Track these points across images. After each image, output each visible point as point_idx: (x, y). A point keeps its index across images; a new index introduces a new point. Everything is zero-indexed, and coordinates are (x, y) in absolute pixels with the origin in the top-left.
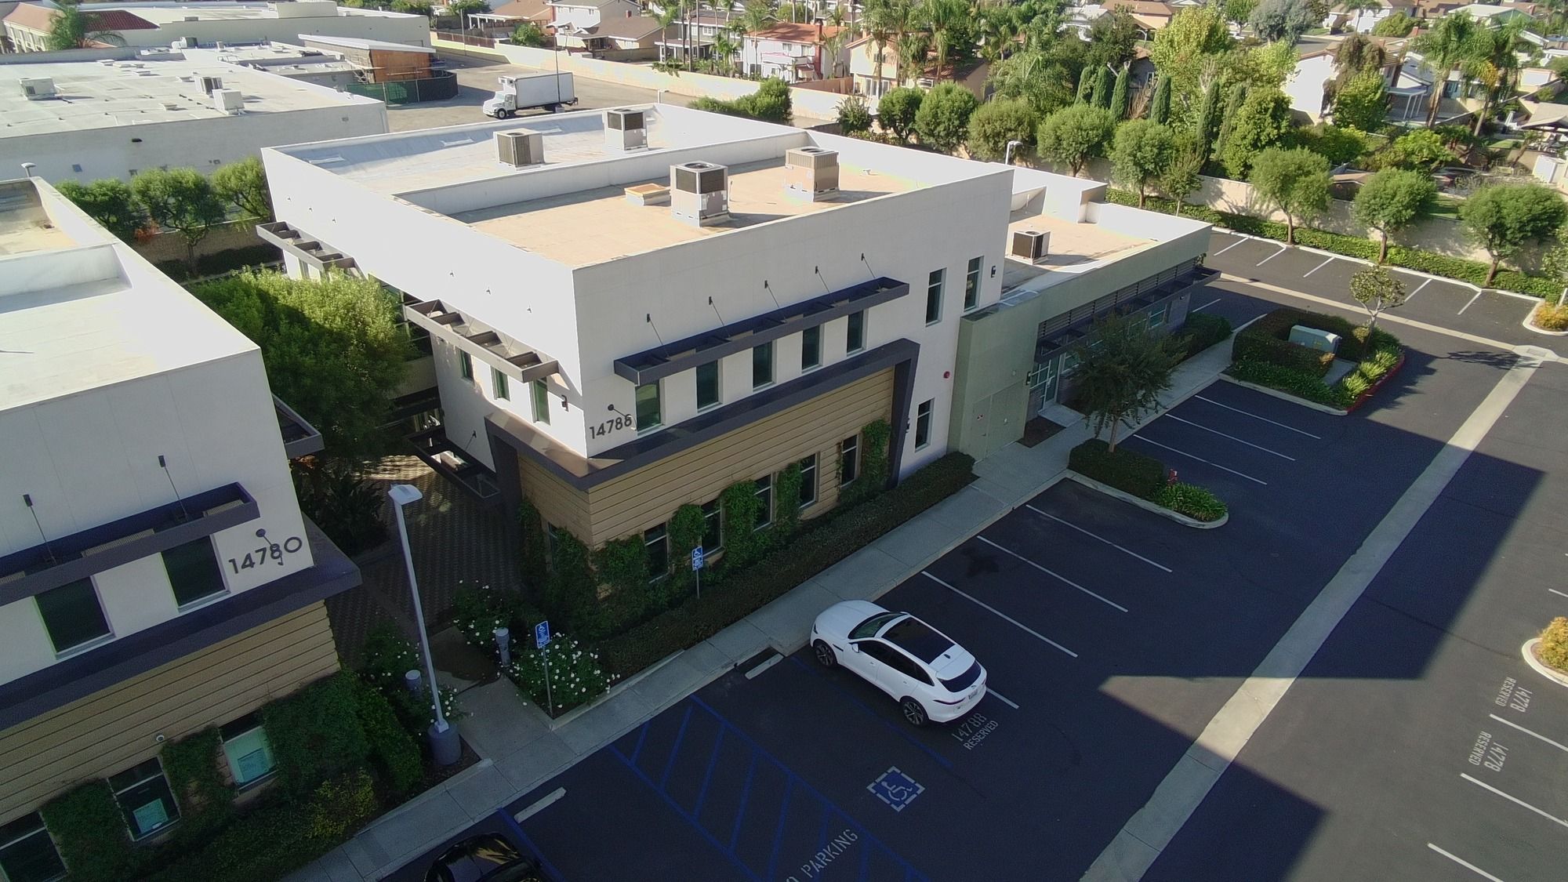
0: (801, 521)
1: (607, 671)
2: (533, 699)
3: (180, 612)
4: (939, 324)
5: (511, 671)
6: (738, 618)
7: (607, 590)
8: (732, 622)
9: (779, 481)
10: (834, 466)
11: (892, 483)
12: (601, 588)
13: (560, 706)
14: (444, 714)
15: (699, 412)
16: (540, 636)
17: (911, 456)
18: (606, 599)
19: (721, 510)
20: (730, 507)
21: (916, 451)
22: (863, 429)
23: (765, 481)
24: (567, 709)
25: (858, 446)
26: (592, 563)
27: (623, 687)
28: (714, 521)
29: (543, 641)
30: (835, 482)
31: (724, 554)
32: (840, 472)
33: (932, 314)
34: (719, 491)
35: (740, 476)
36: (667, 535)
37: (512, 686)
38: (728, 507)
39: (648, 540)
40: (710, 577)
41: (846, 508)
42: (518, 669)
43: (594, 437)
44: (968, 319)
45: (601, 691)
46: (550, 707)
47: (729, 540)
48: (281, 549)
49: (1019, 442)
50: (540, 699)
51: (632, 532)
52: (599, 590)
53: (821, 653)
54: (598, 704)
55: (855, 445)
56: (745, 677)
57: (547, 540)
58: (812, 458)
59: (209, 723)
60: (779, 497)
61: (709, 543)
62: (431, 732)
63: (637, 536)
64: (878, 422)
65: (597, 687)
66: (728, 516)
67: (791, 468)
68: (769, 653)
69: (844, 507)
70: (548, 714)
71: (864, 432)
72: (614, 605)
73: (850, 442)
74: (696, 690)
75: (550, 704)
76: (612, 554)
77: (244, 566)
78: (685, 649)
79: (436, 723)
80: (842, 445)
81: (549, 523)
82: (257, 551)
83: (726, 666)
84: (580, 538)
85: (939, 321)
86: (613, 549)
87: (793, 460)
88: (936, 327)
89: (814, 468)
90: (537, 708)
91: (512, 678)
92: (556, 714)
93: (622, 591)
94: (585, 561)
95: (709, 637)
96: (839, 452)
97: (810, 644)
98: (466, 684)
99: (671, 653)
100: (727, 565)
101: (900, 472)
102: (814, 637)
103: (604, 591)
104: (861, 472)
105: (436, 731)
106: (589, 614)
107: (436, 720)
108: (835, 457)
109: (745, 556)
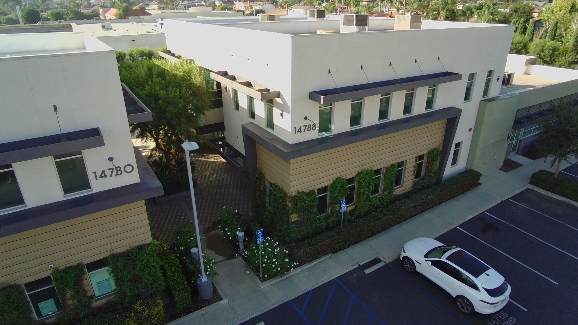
0: (394, 195)
1: (292, 260)
2: (253, 270)
3: (64, 198)
4: (470, 102)
5: (243, 254)
6: (360, 241)
7: (295, 218)
8: (358, 242)
9: (386, 172)
10: (413, 169)
11: (439, 182)
12: (292, 216)
13: (266, 276)
14: (206, 272)
15: (350, 129)
16: (258, 237)
17: (449, 170)
18: (294, 222)
19: (356, 184)
20: (361, 182)
21: (451, 168)
22: (428, 151)
23: (378, 172)
24: (270, 277)
25: (424, 161)
26: (289, 202)
27: (299, 270)
28: (352, 188)
29: (260, 239)
30: (412, 177)
31: (356, 207)
32: (415, 172)
33: (467, 97)
34: (357, 173)
35: (368, 166)
36: (328, 193)
37: (243, 262)
38: (360, 182)
39: (318, 194)
40: (348, 217)
41: (416, 191)
42: (247, 253)
43: (295, 133)
44: (484, 101)
45: (288, 270)
46: (261, 275)
47: (359, 199)
48: (122, 170)
49: (500, 169)
50: (256, 271)
51: (311, 188)
52: (291, 217)
53: (406, 264)
54: (286, 277)
55: (423, 159)
56: (364, 272)
57: (267, 190)
58: (403, 162)
59: (79, 262)
60: (385, 181)
61: (349, 200)
62: (198, 281)
63: (313, 191)
64: (436, 149)
65: (286, 268)
66: (360, 186)
67: (392, 166)
68: (376, 261)
69: (415, 190)
70: (260, 279)
71: (429, 153)
72: (298, 226)
73: (421, 157)
74: (338, 276)
75: (261, 274)
76: (300, 199)
77: (101, 177)
78: (333, 254)
79: (201, 277)
80: (418, 158)
81: (269, 181)
82: (108, 169)
83: (354, 265)
84: (284, 189)
85: (470, 101)
86: (301, 196)
87: (394, 162)
88: (468, 103)
89: (403, 169)
90: (254, 275)
91: (243, 257)
92: (264, 280)
93: (303, 219)
94: (285, 201)
95: (345, 248)
96: (416, 162)
97: (400, 258)
98: (221, 258)
99: (325, 255)
100: (357, 213)
101: (443, 177)
102: (403, 255)
103: (294, 218)
104: (425, 174)
105: (201, 281)
106: (285, 229)
107: (201, 275)
108: (414, 164)
109: (366, 208)
